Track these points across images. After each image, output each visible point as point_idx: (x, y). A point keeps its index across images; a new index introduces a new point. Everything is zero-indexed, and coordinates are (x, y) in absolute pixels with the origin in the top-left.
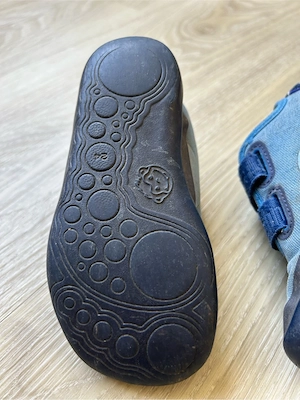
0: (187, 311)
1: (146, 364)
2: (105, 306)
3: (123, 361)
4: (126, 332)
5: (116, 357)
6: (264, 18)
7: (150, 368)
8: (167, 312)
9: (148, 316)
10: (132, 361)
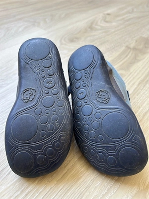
0: (130, 141)
1: (121, 166)
2: (98, 147)
3: (112, 167)
4: (109, 155)
5: (109, 166)
6: (104, 34)
7: (124, 168)
8: (122, 143)
9: (116, 147)
10: (115, 167)
